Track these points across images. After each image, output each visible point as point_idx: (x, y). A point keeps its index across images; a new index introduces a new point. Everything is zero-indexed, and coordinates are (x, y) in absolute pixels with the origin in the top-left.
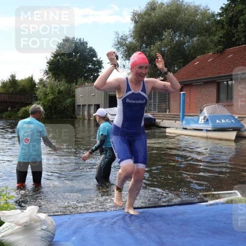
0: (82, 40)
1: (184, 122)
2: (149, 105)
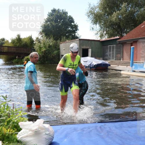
0: (64, 11)
1: (133, 67)
2: (109, 55)
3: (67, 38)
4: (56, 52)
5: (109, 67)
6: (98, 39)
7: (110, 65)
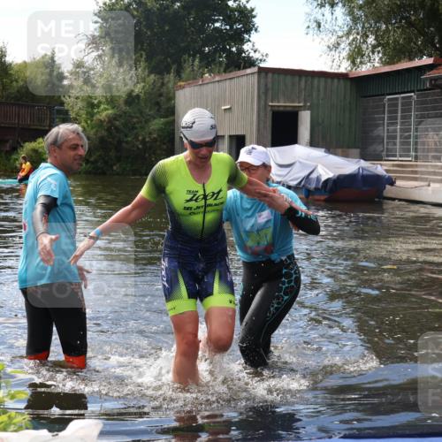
2: (388, 137)
3: (208, 62)
4: (157, 124)
5: (389, 191)
6: (342, 70)
7: (392, 183)
